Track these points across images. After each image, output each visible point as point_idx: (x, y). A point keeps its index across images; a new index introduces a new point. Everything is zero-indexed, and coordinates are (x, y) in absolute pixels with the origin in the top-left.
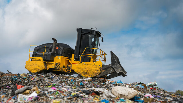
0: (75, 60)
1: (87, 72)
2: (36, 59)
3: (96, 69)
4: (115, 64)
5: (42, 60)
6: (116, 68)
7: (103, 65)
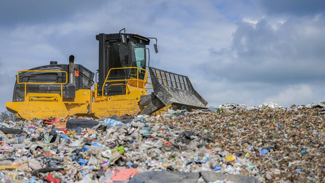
0: (99, 94)
1: (116, 114)
2: (38, 97)
3: (130, 106)
4: (160, 91)
5: (60, 98)
6: (163, 97)
7: (141, 97)
